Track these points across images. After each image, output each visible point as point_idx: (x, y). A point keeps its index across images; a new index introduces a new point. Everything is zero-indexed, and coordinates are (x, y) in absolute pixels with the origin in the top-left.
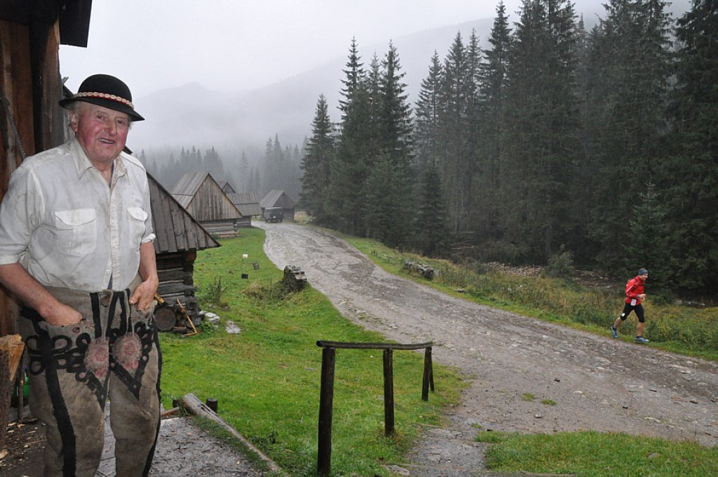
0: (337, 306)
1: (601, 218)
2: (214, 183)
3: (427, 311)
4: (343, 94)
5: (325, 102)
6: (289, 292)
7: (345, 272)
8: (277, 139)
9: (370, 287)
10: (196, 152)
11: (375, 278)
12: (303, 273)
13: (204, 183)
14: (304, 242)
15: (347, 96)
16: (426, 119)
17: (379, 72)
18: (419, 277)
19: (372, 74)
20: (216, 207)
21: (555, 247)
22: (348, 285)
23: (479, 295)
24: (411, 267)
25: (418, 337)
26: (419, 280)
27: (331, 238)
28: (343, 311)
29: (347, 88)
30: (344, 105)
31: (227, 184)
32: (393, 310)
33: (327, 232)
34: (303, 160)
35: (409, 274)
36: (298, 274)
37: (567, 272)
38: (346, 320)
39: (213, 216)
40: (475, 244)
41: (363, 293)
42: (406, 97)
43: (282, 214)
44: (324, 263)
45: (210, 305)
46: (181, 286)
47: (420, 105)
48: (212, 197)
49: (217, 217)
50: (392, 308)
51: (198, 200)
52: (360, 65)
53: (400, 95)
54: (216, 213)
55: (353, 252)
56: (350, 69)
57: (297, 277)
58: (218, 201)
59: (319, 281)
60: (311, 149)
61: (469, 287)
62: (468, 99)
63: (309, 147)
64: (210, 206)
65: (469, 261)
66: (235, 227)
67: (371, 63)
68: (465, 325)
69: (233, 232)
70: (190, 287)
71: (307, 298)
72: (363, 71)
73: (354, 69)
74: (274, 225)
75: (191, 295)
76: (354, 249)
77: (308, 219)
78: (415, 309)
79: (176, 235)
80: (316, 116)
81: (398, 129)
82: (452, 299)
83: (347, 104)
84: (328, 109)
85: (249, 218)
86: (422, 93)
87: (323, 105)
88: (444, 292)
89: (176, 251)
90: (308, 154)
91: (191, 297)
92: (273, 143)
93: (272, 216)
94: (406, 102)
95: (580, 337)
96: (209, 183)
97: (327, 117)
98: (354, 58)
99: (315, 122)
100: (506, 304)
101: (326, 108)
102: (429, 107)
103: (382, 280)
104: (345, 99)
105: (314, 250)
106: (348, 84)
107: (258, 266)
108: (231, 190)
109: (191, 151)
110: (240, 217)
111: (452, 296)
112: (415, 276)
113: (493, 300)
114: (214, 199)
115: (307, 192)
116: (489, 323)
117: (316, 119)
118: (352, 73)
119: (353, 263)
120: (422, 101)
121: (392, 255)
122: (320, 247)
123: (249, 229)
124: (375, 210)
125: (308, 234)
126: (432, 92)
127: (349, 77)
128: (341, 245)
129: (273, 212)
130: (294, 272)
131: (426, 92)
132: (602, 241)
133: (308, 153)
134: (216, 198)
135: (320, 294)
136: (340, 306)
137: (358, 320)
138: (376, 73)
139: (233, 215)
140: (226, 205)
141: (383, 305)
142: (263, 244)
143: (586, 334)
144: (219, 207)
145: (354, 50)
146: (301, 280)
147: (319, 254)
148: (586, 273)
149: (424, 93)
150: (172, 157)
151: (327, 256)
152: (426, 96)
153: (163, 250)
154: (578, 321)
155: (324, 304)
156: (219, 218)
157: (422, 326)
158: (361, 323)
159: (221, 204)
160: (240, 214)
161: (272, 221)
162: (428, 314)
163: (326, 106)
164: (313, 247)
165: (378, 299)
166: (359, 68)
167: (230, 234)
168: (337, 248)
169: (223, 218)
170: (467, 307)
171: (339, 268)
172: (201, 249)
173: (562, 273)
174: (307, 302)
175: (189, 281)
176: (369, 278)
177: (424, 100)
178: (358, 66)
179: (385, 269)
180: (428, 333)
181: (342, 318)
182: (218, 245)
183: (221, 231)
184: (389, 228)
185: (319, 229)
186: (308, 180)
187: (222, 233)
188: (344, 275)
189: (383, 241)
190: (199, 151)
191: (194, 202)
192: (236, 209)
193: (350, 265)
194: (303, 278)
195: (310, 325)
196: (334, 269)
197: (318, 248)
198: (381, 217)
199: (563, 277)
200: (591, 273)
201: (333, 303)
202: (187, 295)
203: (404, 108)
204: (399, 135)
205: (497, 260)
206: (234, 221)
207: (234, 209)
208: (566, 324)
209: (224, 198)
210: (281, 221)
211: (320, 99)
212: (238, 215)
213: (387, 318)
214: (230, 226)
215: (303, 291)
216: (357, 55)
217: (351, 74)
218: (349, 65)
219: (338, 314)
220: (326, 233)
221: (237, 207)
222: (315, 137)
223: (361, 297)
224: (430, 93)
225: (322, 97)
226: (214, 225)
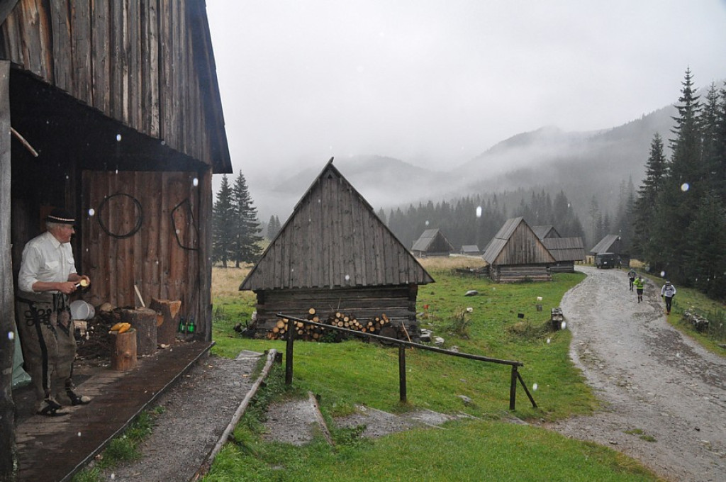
2: (528, 229)
4: (674, 132)
5: (660, 141)
13: (518, 229)
17: (717, 103)
19: (708, 107)
20: (530, 252)
29: (679, 125)
30: (673, 144)
31: (552, 228)
36: (556, 315)
39: (526, 260)
45: (451, 333)
46: (406, 312)
48: (526, 241)
49: (530, 260)
51: (513, 244)
52: (696, 98)
54: (530, 256)
56: (684, 104)
57: (554, 318)
58: (531, 246)
63: (644, 190)
64: (524, 249)
66: (548, 271)
67: (708, 95)
69: (546, 276)
70: (413, 313)
72: (699, 104)
73: (688, 104)
74: (603, 271)
75: (413, 320)
80: (651, 156)
84: (663, 149)
85: (572, 263)
87: (658, 145)
90: (641, 197)
91: (414, 322)
93: (602, 261)
96: (523, 228)
97: (662, 157)
98: (687, 92)
101: (662, 147)
104: (675, 137)
106: (679, 120)
107: (541, 308)
108: (556, 235)
110: (553, 261)
114: (528, 243)
117: (650, 159)
118: (686, 107)
127: (682, 113)
129: (604, 258)
134: (530, 242)
138: (713, 105)
139: (546, 259)
140: (539, 248)
142: (569, 289)
144: (532, 252)
145: (688, 82)
146: (557, 322)
153: (388, 282)
156: (532, 262)
159: (534, 248)
160: (554, 259)
161: (602, 267)
163: (662, 145)
166: (695, 102)
167: (543, 278)
169: (536, 262)
175: (413, 309)
178: (693, 100)
182: (434, 282)
183: (533, 275)
187: (534, 277)
191: (508, 245)
192: (549, 253)
202: (410, 320)
206: (547, 265)
207: (547, 254)
209: (536, 243)
210: (613, 267)
211: (655, 139)
212: (551, 259)
214: (542, 270)
215: (556, 331)
216: (692, 88)
217: (685, 110)
218: (682, 100)
222: (649, 179)
225: (657, 135)
226: (527, 268)
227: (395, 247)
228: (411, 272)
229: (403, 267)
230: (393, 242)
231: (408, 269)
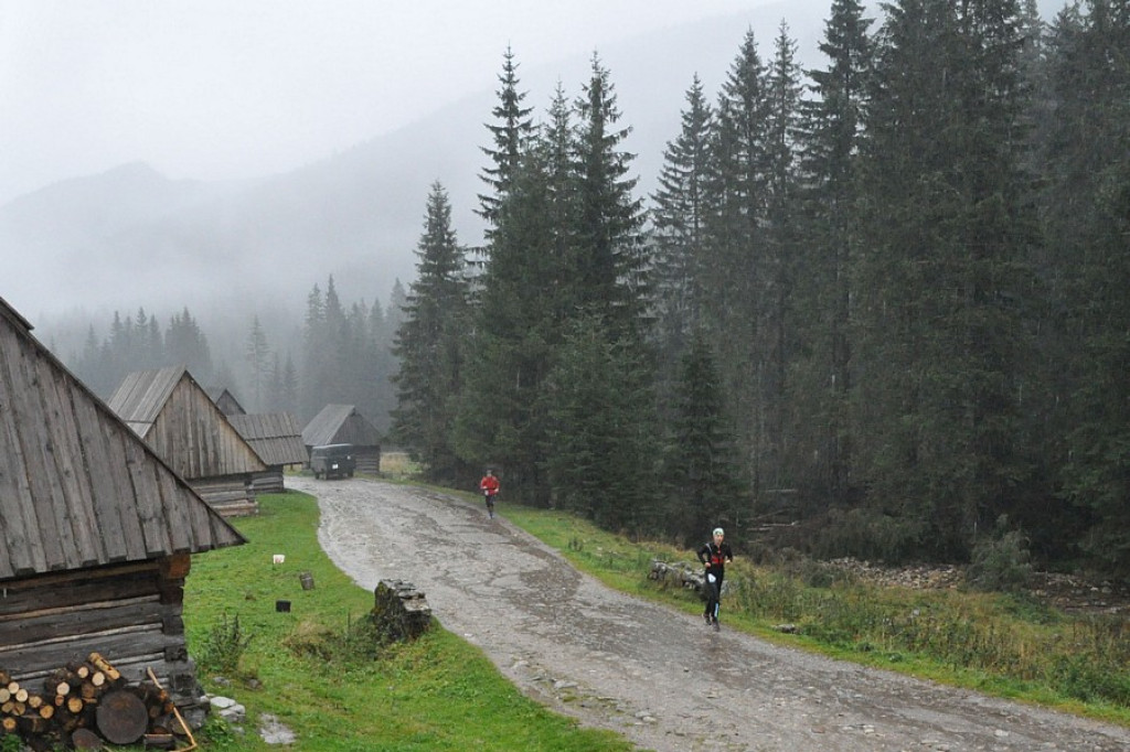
0: (508, 673)
1: (1093, 452)
2: (198, 391)
3: (717, 680)
4: (487, 180)
5: (444, 200)
6: (391, 639)
7: (513, 592)
8: (331, 288)
9: (577, 624)
10: (148, 321)
11: (585, 603)
12: (421, 596)
13: (176, 397)
14: (410, 523)
15: (496, 183)
16: (678, 233)
17: (569, 126)
18: (687, 600)
19: (554, 132)
20: (205, 449)
21: (987, 520)
22: (525, 621)
23: (833, 638)
24: (668, 577)
25: (707, 742)
26: (688, 605)
27: (472, 512)
28: (522, 683)
29: (496, 166)
30: (490, 205)
31: (226, 392)
32: (638, 678)
33: (459, 498)
34: (398, 333)
35: (662, 591)
36: (410, 598)
37: (1016, 578)
38: (532, 704)
39: (197, 468)
40: (799, 516)
41: (564, 640)
42: (633, 183)
43: (353, 460)
44: (462, 569)
45: (217, 679)
46: (157, 639)
47: (662, 202)
48: (194, 424)
49: (207, 469)
50: (636, 673)
51: (164, 432)
52: (525, 112)
53: (620, 179)
55: (527, 544)
56: (503, 122)
57: (410, 607)
58: (208, 434)
59: (459, 614)
60: (414, 309)
61: (808, 619)
62: (775, 186)
63: (412, 304)
64: (191, 444)
65: (790, 558)
66: (248, 491)
67: (550, 107)
68: (810, 709)
69: (245, 504)
70: (178, 640)
71: (435, 654)
72: (532, 126)
73: (511, 122)
74: (334, 485)
75: (180, 658)
76: (526, 536)
77: (413, 468)
78: (689, 675)
79: (142, 520)
80: (426, 232)
81: (619, 257)
82: (770, 649)
83: (498, 203)
84: (451, 215)
85: (277, 470)
86: (665, 175)
87: (439, 207)
88: (749, 633)
89: (144, 557)
90: (411, 319)
91: (179, 663)
92: (323, 297)
93: (329, 463)
94: (633, 196)
95: (1082, 731)
96: (186, 391)
97: (450, 234)
98: (510, 97)
99: (423, 247)
100: (899, 659)
101: (448, 212)
102: (683, 205)
103: (603, 608)
104: (491, 192)
105: (436, 541)
106: (498, 157)
107: (312, 582)
108: (234, 408)
109: (135, 319)
110: (261, 469)
111: (769, 642)
112: (676, 598)
113: (868, 649)
114: (199, 429)
115: (409, 406)
116: (866, 703)
117: (426, 239)
118: (505, 129)
119: (529, 570)
120: (667, 191)
121: (615, 548)
122: (448, 533)
123: (281, 496)
124: (570, 444)
125: (417, 504)
126: (689, 170)
127: (501, 141)
128: (495, 528)
129: (333, 455)
130: (401, 594)
131: (675, 171)
132: (1094, 505)
133: (407, 318)
134: (204, 427)
135: (463, 644)
136: (514, 672)
137: (560, 703)
138: (563, 129)
139: (244, 463)
140: (227, 441)
141: (614, 666)
142: (314, 530)
143: (1095, 726)
144: (210, 449)
145: (511, 76)
146: (419, 613)
147: (449, 550)
148: (1058, 578)
149: (672, 173)
150: (91, 333)
151: (468, 553)
152: (677, 180)
154: (1072, 694)
155: (477, 669)
156: (212, 473)
157: (711, 714)
158: (569, 711)
159: (215, 439)
160: (260, 461)
161: (332, 476)
162: (721, 686)
163: (448, 209)
164: (434, 534)
165: (599, 654)
166: (523, 120)
167: (240, 509)
168: (488, 535)
169: (222, 472)
170: (809, 667)
171: (497, 581)
172: (202, 550)
173: (1004, 581)
174: (436, 663)
175: (173, 626)
176: (571, 603)
177: (673, 189)
178: (519, 114)
179: (605, 583)
180: (730, 732)
181: (525, 700)
182: (241, 541)
183: (217, 503)
184: (603, 486)
185: (441, 492)
186: (411, 382)
187: (219, 506)
188: (513, 597)
189: (591, 516)
190: (153, 318)
191: (152, 436)
192: (252, 450)
193: (522, 575)
194: (423, 607)
195: (450, 718)
196: (487, 584)
197: (444, 537)
198: (585, 461)
199: (1010, 590)
200: (1070, 579)
201: (498, 664)
202: (170, 659)
203: (629, 210)
204: (623, 272)
205: (853, 554)
206: (247, 477)
207: (246, 452)
208: (1046, 703)
209: (222, 428)
210: (351, 475)
211: (433, 193)
212: (255, 464)
213: (628, 697)
214: (238, 489)
215: (424, 637)
216: (518, 89)
217: (504, 134)
218: (500, 113)
219: (513, 690)
220: (458, 501)
221: (251, 444)
222: (424, 280)
223: (561, 648)
224: (684, 174)
225: (437, 187)
226: (218, 486)
227: (116, 444)
228: (175, 518)
229: (150, 505)
230: (108, 430)
231: (164, 510)
